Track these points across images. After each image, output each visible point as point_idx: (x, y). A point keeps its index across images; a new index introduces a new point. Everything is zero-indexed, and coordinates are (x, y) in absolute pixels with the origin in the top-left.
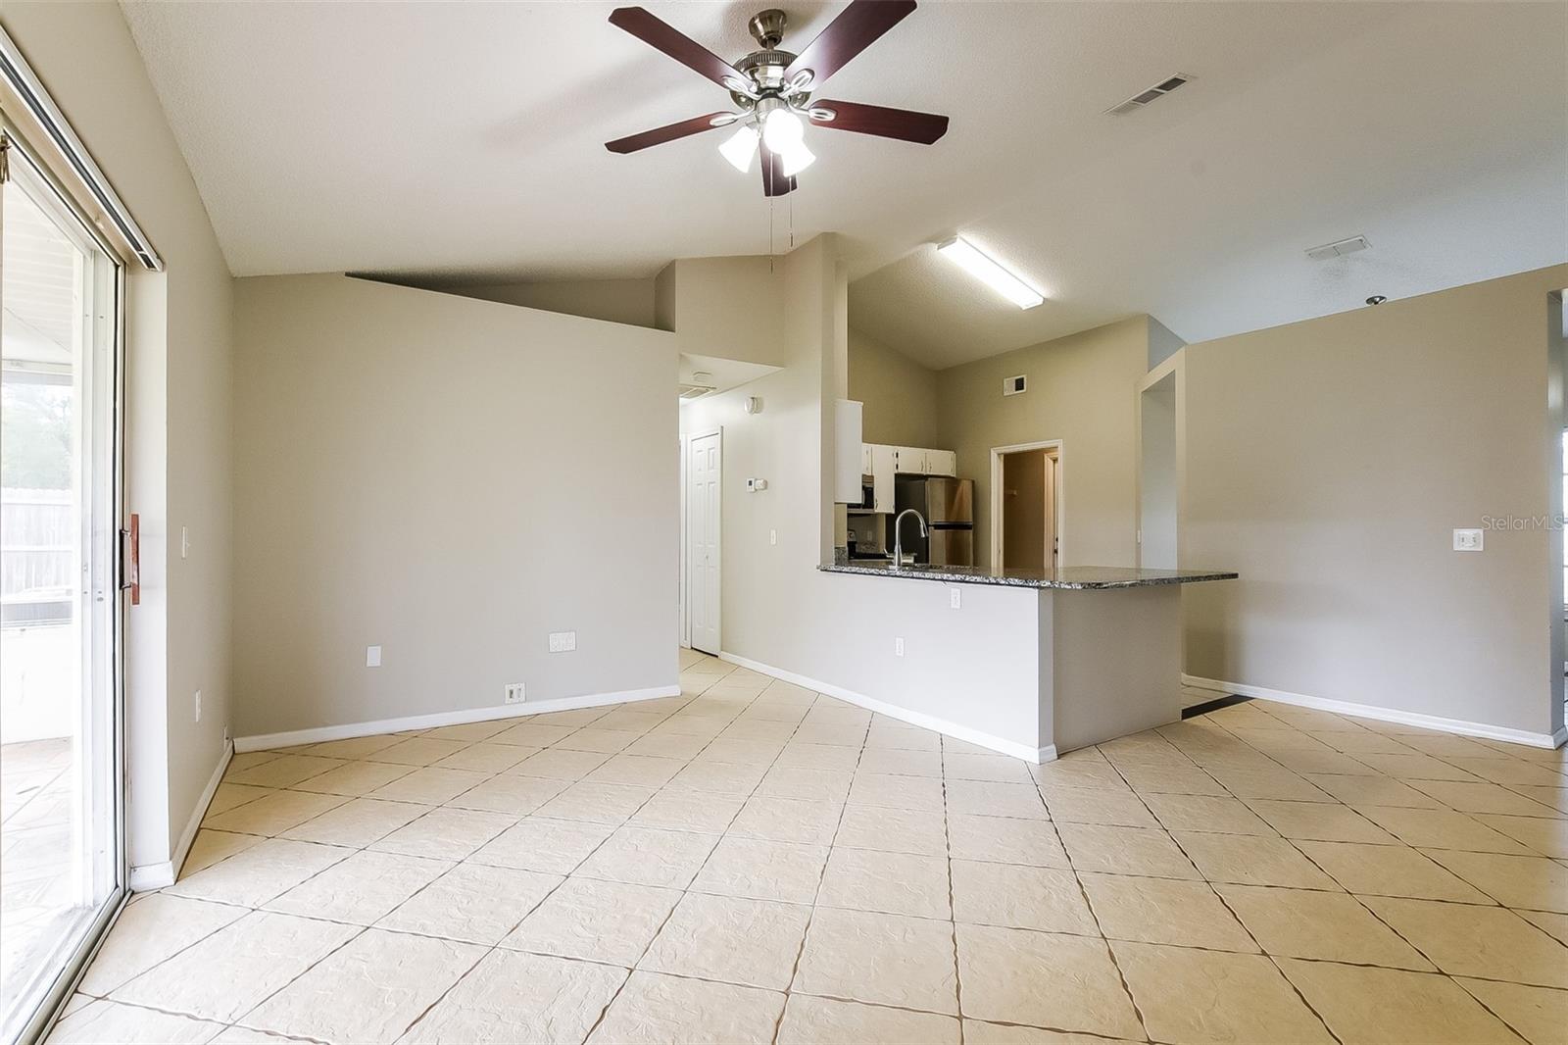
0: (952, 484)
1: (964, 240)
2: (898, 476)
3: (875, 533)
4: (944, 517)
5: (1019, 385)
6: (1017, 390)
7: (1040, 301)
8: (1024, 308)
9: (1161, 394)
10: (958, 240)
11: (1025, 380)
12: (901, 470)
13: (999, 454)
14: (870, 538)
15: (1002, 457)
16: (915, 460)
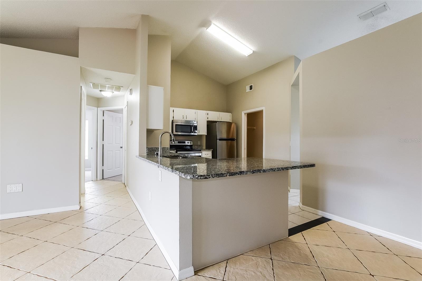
0: (229, 124)
1: (215, 25)
2: (208, 122)
3: (201, 143)
4: (226, 136)
5: (251, 88)
6: (250, 90)
7: (252, 52)
8: (247, 56)
9: (295, 85)
10: (212, 24)
11: (253, 86)
12: (209, 120)
13: (245, 114)
14: (199, 144)
15: (246, 114)
16: (215, 116)
